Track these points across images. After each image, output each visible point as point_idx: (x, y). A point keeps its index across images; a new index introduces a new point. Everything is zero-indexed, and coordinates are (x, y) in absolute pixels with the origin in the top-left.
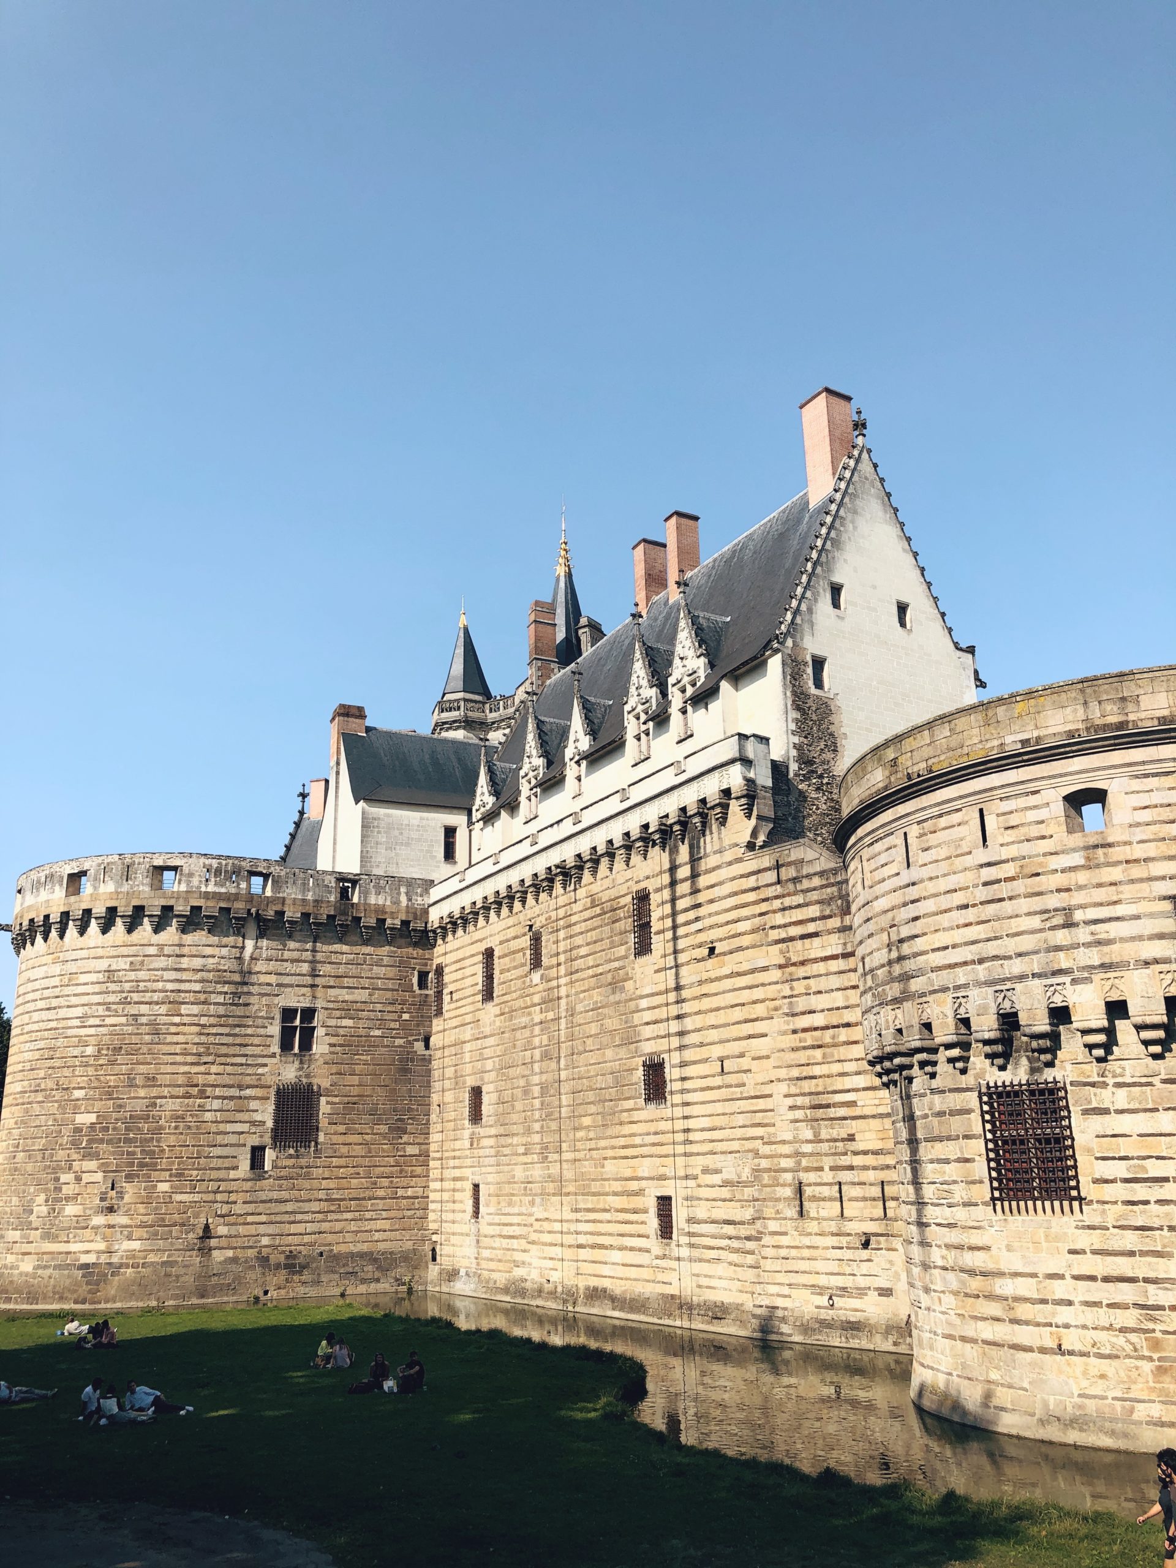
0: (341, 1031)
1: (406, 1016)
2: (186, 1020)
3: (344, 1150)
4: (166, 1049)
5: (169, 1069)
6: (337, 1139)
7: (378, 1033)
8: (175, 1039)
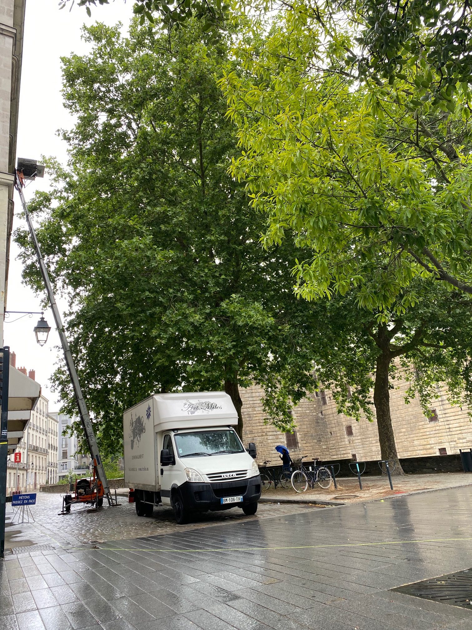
0: (299, 412)
1: (315, 406)
2: (258, 412)
3: (306, 448)
4: (254, 422)
5: (256, 428)
6: (304, 445)
7: (308, 411)
8: (256, 418)
